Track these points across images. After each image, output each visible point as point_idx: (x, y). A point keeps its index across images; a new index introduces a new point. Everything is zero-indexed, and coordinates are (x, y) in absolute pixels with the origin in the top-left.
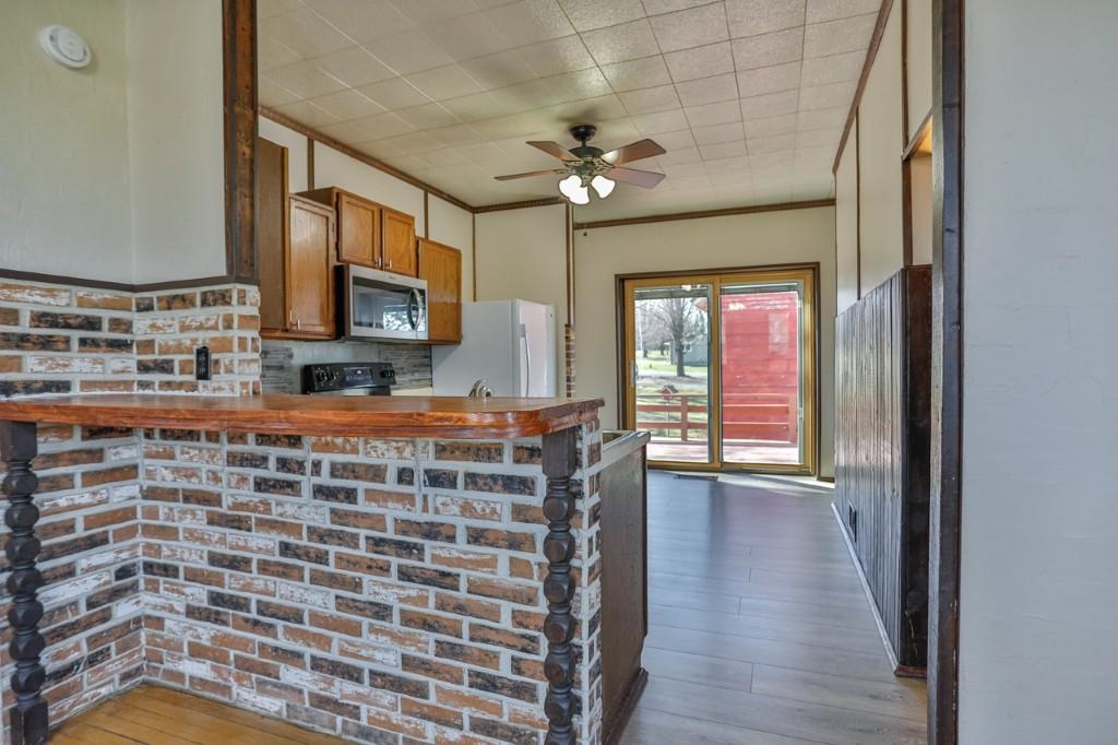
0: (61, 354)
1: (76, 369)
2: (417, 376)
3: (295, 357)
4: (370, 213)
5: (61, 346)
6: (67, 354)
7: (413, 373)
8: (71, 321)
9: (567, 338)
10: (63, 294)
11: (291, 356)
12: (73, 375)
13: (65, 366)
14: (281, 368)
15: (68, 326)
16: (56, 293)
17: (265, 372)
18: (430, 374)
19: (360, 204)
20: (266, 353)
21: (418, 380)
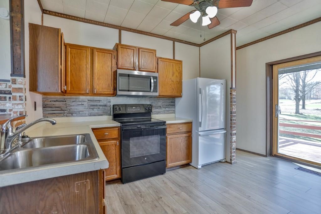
0: (3, 102)
1: (7, 106)
2: (167, 109)
3: (111, 102)
4: (133, 51)
5: (3, 99)
6: (5, 101)
7: (165, 108)
8: (6, 92)
9: (231, 94)
10: (4, 85)
11: (109, 102)
12: (7, 108)
13: (4, 105)
14: (105, 106)
15: (5, 93)
16: (2, 84)
17: (99, 107)
18: (174, 109)
19: (127, 47)
20: (99, 101)
21: (168, 111)
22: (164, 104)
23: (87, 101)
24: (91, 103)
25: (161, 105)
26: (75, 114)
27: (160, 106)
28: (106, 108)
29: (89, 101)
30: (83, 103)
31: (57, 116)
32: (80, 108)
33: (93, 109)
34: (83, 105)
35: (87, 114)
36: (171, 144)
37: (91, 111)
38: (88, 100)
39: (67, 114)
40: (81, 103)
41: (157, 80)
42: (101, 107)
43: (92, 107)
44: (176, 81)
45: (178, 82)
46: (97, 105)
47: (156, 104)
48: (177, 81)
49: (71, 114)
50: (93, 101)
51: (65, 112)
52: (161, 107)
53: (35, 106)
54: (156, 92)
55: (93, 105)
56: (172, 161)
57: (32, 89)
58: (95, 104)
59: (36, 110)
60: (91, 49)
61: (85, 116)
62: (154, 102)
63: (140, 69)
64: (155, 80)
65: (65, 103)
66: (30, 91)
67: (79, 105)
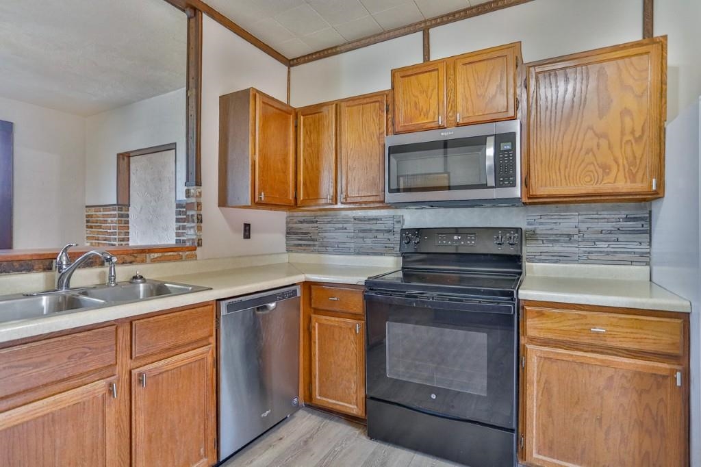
2: (604, 246)
7: (594, 241)
11: (399, 222)
14: (390, 231)
17: (376, 234)
18: (645, 245)
19: (418, 71)
20: (377, 220)
21: (608, 253)
22: (588, 225)
23: (353, 220)
24: (360, 226)
25: (574, 231)
26: (330, 248)
27: (569, 235)
28: (391, 237)
29: (356, 222)
30: (345, 225)
31: (304, 250)
32: (340, 236)
33: (363, 238)
34: (346, 229)
35: (352, 250)
36: (547, 383)
37: (360, 243)
38: (355, 219)
39: (320, 248)
40: (341, 226)
41: (513, 146)
42: (380, 236)
43: (361, 235)
44: (623, 133)
45: (633, 132)
46: (370, 230)
47: (549, 227)
48: (628, 129)
49: (324, 248)
50: (365, 221)
51: (316, 243)
52: (576, 237)
53: (245, 230)
54: (514, 185)
55: (364, 231)
56: (551, 449)
57: (223, 202)
58: (368, 227)
59: (249, 238)
60: (337, 105)
61: (349, 253)
62: (542, 221)
63: (461, 122)
64: (507, 146)
65: (315, 225)
66: (219, 206)
67: (339, 229)
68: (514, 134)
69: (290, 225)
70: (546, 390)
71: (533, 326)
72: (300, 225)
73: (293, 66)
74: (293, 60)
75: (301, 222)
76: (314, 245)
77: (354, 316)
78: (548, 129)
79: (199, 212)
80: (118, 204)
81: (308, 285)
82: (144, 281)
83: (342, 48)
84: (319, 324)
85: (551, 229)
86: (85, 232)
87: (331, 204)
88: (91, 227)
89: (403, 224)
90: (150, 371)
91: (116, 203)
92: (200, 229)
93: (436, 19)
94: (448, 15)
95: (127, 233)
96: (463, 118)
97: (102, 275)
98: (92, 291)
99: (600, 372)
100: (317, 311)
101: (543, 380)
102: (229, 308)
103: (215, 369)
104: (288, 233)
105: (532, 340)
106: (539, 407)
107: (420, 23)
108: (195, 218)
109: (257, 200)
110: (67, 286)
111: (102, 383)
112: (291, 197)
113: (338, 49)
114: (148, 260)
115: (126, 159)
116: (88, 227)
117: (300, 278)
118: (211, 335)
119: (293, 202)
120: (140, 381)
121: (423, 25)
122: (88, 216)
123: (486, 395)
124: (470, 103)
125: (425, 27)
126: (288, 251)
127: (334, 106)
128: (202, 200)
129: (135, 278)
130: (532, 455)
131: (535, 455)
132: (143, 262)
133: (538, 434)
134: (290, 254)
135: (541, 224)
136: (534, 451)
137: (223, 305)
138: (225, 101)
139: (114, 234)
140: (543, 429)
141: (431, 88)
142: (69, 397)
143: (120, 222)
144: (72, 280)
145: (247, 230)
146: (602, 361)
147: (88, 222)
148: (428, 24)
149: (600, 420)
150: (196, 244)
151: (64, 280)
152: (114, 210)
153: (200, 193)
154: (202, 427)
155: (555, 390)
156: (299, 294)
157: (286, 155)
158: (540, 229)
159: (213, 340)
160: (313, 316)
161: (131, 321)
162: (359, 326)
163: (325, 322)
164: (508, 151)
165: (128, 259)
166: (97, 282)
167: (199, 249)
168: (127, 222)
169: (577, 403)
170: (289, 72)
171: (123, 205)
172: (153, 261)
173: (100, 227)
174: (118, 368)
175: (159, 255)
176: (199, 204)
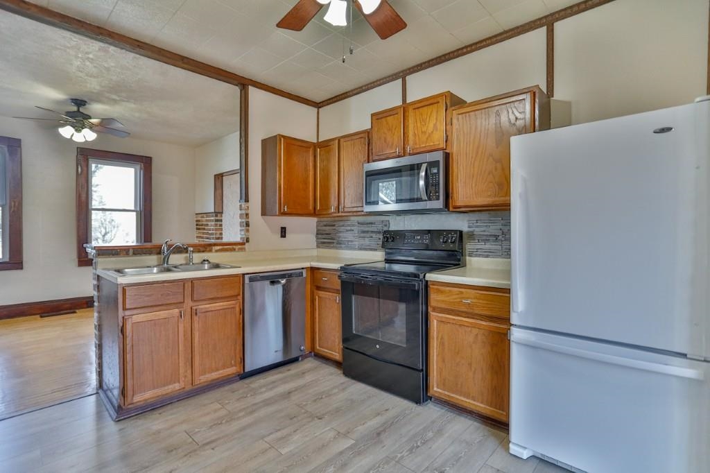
4: (396, 116)
14: (380, 233)
17: (371, 235)
19: (391, 113)
20: (372, 223)
23: (357, 224)
24: (362, 228)
26: (343, 245)
27: (496, 236)
28: (381, 237)
29: (359, 225)
30: (352, 228)
31: (327, 246)
32: (349, 236)
33: (364, 238)
34: (353, 230)
35: (356, 247)
36: (442, 338)
37: (362, 241)
39: (337, 245)
40: (350, 228)
41: (438, 170)
42: (374, 235)
43: (362, 235)
46: (367, 232)
47: (482, 229)
50: (364, 225)
51: (335, 241)
53: (282, 232)
54: (438, 199)
55: (364, 232)
56: (444, 385)
57: (264, 213)
58: (366, 229)
59: (285, 237)
60: (339, 139)
61: (355, 249)
62: (478, 224)
63: (411, 152)
64: (435, 171)
65: (334, 228)
66: (262, 215)
67: (349, 230)
68: (439, 161)
69: (319, 228)
70: (442, 344)
71: (435, 299)
72: (324, 228)
73: (320, 107)
74: (320, 103)
75: (325, 226)
76: (333, 243)
77: (336, 291)
78: (465, 156)
79: (247, 220)
80: (215, 212)
81: (313, 270)
82: (209, 263)
83: (351, 93)
84: (319, 297)
85: (484, 231)
86: (195, 233)
87: (335, 213)
88: (199, 229)
89: (389, 227)
90: (202, 309)
91: (213, 211)
92: (248, 231)
93: (409, 69)
94: (418, 66)
95: (221, 234)
96: (413, 150)
97: (186, 258)
98: (180, 267)
99: (471, 331)
100: (319, 288)
101: (440, 336)
102: (251, 280)
103: (241, 316)
104: (317, 234)
105: (435, 309)
106: (437, 356)
107: (399, 73)
108: (245, 224)
109: (282, 211)
110: (167, 263)
111: (177, 310)
112: (311, 208)
113: (348, 94)
114: (214, 251)
115: (220, 178)
116: (198, 229)
117: (307, 265)
118: (239, 295)
119: (312, 212)
120: (196, 314)
121: (401, 74)
122: (197, 221)
123: (405, 346)
124: (417, 138)
125: (402, 75)
126: (318, 247)
127: (337, 141)
128: (249, 212)
129: (204, 260)
130: (433, 388)
131: (435, 389)
132: (211, 251)
133: (437, 375)
134: (319, 249)
135: (477, 227)
136: (435, 386)
137: (247, 277)
138: (265, 143)
139: (212, 234)
140: (440, 372)
141: (394, 127)
142: (163, 314)
143: (216, 225)
144: (169, 261)
145: (283, 232)
146: (471, 323)
147: (197, 225)
148: (405, 72)
149: (470, 364)
150: (245, 241)
151: (166, 260)
152: (213, 216)
153: (248, 207)
154: (233, 348)
155: (446, 344)
156: (304, 275)
157: (307, 177)
158: (477, 231)
159: (240, 298)
160: (316, 291)
161: (192, 281)
162: (338, 298)
163: (323, 296)
164: (435, 174)
165: (202, 249)
166: (184, 262)
167: (247, 244)
168: (221, 225)
169: (458, 353)
170: (318, 113)
171: (218, 212)
172: (217, 251)
173: (204, 229)
174: (185, 305)
175: (221, 247)
176: (247, 215)
